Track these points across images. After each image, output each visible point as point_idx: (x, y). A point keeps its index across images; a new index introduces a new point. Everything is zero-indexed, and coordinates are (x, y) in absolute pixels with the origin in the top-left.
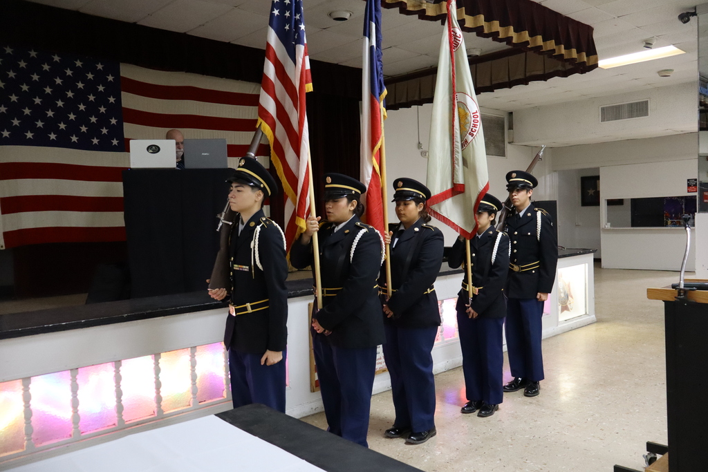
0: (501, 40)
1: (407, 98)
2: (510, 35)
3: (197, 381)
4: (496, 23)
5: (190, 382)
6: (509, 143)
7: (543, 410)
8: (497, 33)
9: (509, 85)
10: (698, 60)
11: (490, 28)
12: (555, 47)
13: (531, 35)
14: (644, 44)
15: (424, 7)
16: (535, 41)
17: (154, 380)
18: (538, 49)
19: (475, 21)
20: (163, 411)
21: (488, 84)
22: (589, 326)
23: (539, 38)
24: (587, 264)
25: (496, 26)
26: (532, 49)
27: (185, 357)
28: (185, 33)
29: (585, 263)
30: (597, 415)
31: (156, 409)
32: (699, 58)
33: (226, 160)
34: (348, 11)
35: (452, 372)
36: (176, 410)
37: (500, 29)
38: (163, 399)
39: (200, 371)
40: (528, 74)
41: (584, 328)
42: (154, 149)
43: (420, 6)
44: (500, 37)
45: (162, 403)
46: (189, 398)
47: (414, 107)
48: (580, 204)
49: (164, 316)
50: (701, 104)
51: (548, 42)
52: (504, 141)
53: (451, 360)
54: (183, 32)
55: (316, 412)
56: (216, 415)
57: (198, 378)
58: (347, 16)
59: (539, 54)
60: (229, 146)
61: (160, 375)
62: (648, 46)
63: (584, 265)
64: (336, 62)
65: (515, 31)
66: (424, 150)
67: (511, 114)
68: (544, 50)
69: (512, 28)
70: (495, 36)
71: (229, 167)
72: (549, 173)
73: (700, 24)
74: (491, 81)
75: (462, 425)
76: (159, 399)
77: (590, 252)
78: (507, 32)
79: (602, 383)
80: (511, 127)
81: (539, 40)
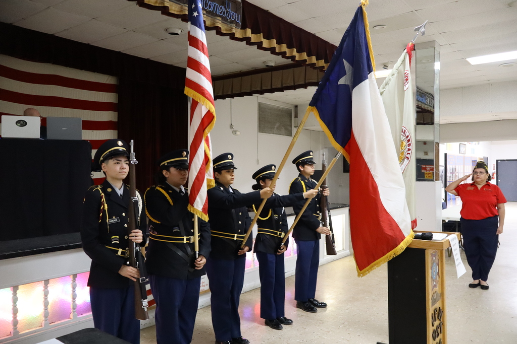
0: (288, 58)
1: (223, 92)
2: (294, 55)
3: (49, 307)
4: (285, 46)
5: (43, 307)
6: (295, 127)
7: (310, 321)
8: (285, 53)
9: (294, 88)
10: (416, 79)
11: (280, 48)
12: (324, 65)
13: (308, 55)
14: (383, 66)
15: (234, 31)
16: (311, 60)
17: (12, 307)
18: (313, 65)
19: (270, 43)
20: (18, 332)
21: (279, 86)
22: (345, 258)
23: (314, 58)
24: (344, 215)
25: (284, 48)
26: (309, 65)
27: (39, 288)
28: (53, 35)
29: (343, 214)
30: (346, 323)
31: (12, 331)
32: (416, 77)
33: (81, 133)
34: (179, 29)
35: (249, 293)
36: (30, 330)
37: (287, 50)
38: (19, 322)
39: (51, 299)
40: (307, 81)
41: (342, 259)
42: (23, 124)
43: (231, 30)
44: (287, 55)
45: (18, 326)
46: (42, 321)
47: (228, 99)
48: (343, 171)
49: (23, 256)
50: (418, 107)
51: (320, 61)
52: (291, 126)
53: (248, 285)
54: (51, 33)
55: (145, 327)
56: (57, 339)
57: (50, 304)
58: (179, 32)
59: (314, 69)
60: (84, 122)
61: (17, 303)
62: (386, 67)
63: (342, 215)
64: (171, 64)
65: (298, 52)
66: (234, 129)
67: (296, 106)
68: (317, 66)
69: (295, 50)
70: (283, 54)
71: (83, 139)
72: (322, 149)
73: (417, 56)
74: (282, 85)
75: (253, 333)
76: (15, 323)
77: (346, 207)
78: (292, 52)
79: (351, 300)
80: (296, 116)
81: (314, 59)
